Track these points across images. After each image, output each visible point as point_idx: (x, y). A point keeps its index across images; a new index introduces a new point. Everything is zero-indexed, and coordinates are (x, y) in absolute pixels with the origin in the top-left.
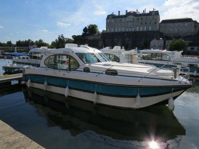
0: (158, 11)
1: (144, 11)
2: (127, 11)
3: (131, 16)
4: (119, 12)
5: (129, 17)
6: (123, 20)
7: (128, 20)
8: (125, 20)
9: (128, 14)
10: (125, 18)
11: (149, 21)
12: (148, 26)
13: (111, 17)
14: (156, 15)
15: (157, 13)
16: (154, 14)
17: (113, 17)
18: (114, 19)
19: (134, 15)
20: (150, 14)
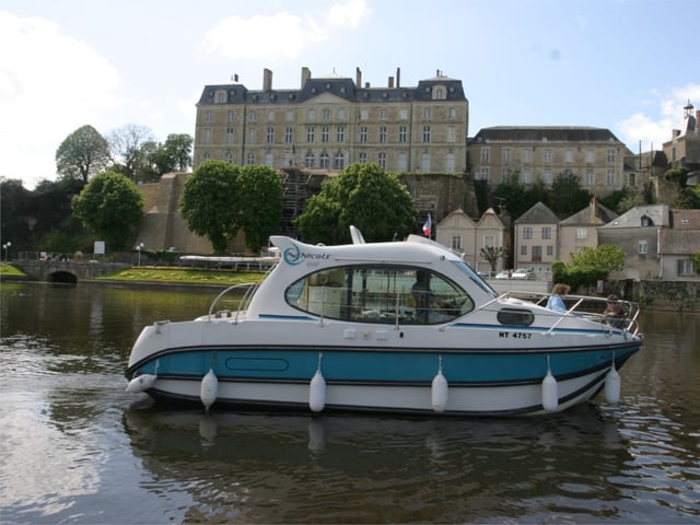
0: (460, 82)
1: (391, 79)
2: (306, 71)
3: (327, 98)
4: (268, 74)
5: (318, 100)
6: (289, 112)
7: (312, 117)
8: (296, 117)
9: (314, 87)
10: (299, 106)
11: (421, 127)
12: (413, 152)
13: (222, 97)
14: (449, 98)
15: (455, 91)
16: (444, 97)
17: (237, 94)
18: (241, 107)
19: (343, 90)
20: (424, 91)
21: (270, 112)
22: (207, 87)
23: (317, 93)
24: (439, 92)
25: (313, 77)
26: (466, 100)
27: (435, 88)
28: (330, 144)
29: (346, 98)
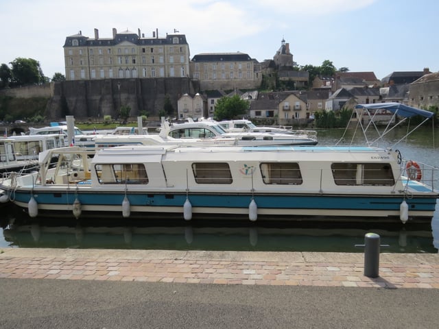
0: (184, 36)
1: (154, 33)
2: (114, 30)
3: (126, 43)
4: (96, 31)
5: (122, 44)
9: (119, 38)
11: (169, 56)
12: (166, 67)
13: (75, 43)
14: (180, 43)
15: (182, 39)
16: (178, 42)
17: (82, 41)
18: (86, 48)
19: (133, 39)
20: (169, 40)
21: (100, 50)
22: (67, 38)
23: (121, 41)
24: (176, 40)
25: (118, 32)
26: (187, 43)
27: (174, 39)
28: (129, 64)
29: (135, 43)
